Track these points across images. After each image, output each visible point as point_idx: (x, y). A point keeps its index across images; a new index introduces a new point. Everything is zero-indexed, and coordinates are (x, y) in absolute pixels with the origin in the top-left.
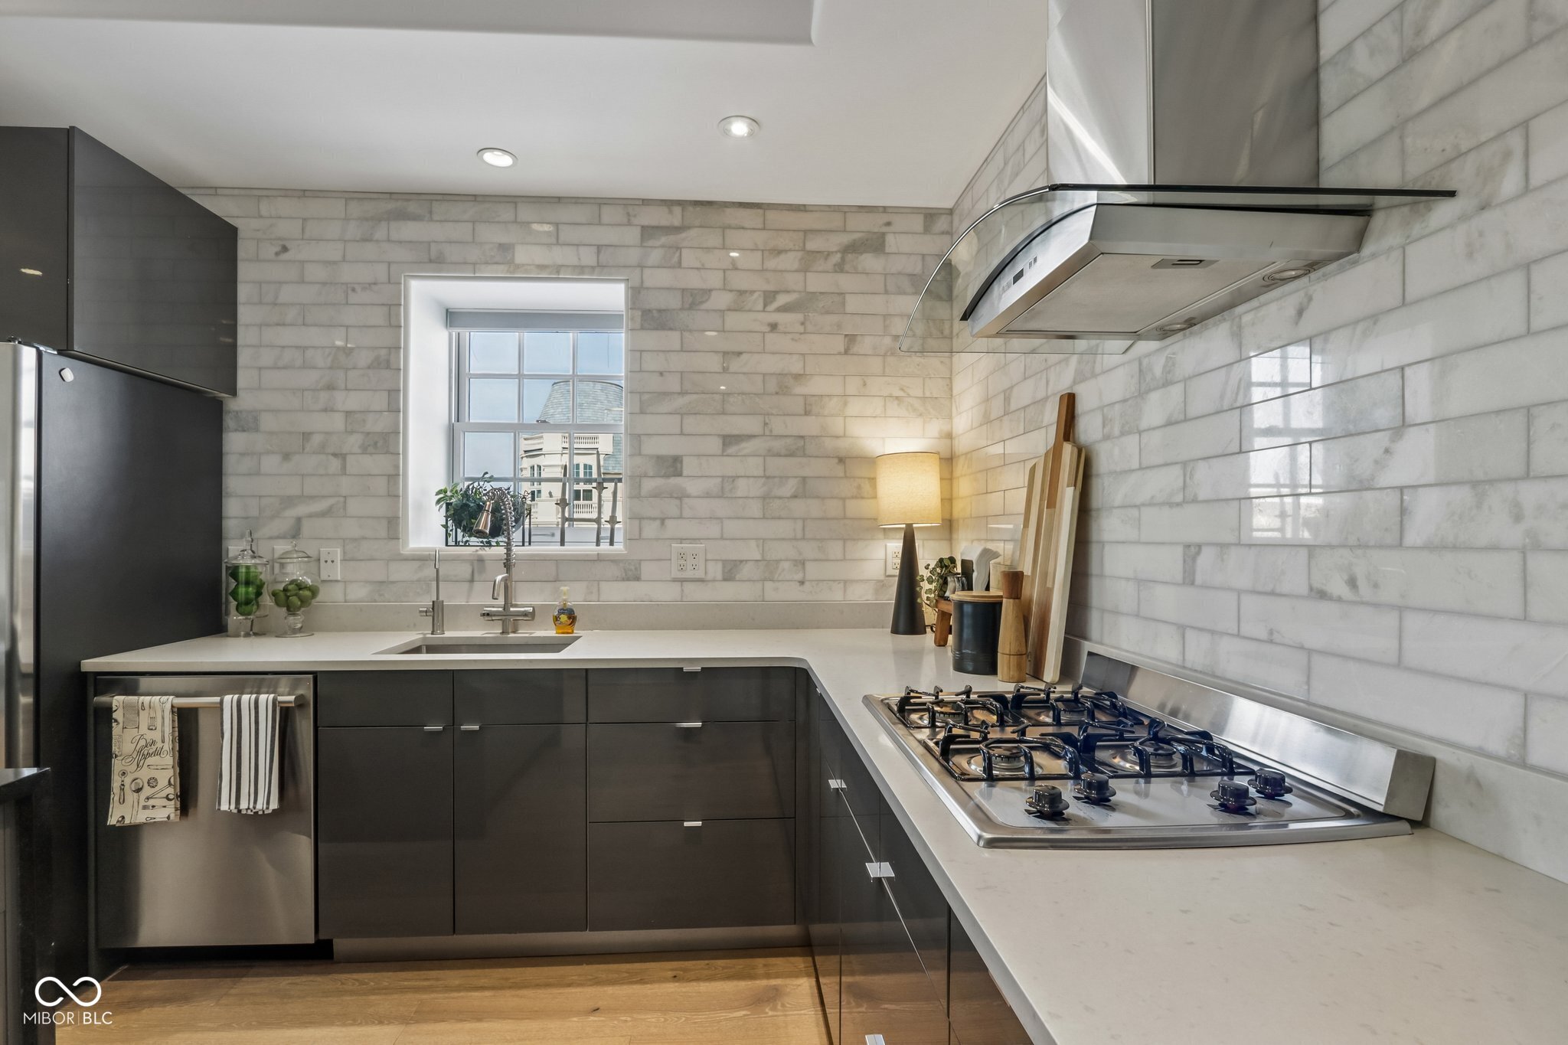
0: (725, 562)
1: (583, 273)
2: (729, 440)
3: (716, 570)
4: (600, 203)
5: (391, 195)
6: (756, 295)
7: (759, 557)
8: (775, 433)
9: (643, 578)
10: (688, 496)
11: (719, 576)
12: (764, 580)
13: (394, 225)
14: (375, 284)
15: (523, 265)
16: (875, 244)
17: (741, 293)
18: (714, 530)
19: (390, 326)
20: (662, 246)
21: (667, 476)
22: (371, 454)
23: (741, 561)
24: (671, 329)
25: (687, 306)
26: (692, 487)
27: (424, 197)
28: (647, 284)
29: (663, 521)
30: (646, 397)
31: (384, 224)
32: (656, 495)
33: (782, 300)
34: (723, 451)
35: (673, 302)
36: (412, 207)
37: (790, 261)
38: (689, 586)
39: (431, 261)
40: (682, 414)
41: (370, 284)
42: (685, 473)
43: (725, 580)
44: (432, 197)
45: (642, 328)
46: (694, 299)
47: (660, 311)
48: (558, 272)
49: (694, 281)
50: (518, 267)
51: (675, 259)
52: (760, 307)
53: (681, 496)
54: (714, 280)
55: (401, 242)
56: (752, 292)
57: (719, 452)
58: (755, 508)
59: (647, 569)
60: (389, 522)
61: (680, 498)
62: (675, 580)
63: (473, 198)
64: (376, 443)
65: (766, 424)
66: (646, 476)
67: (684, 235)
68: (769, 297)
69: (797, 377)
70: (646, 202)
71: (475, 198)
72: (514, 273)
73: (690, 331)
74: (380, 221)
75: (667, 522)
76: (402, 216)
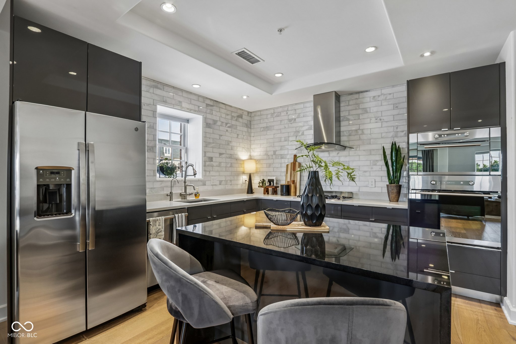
0: (220, 181)
1: (195, 112)
2: (221, 154)
3: (218, 183)
4: (199, 96)
5: (154, 81)
6: (224, 123)
7: (225, 180)
8: (227, 153)
9: (206, 184)
10: (214, 166)
11: (219, 184)
12: (226, 184)
13: (155, 89)
14: (150, 104)
15: (184, 107)
16: (240, 116)
17: (222, 122)
18: (218, 174)
19: (154, 117)
20: (210, 109)
21: (210, 162)
22: (149, 152)
23: (222, 181)
24: (211, 128)
25: (214, 123)
26: (215, 164)
27: (162, 84)
28: (207, 117)
29: (210, 171)
30: (207, 143)
31: (152, 88)
32: (208, 166)
33: (228, 125)
34: (219, 156)
35: (211, 122)
36: (159, 86)
37: (229, 117)
38: (214, 186)
39: (164, 101)
40: (213, 148)
41: (149, 104)
42: (213, 161)
43: (220, 185)
44: (164, 85)
45: (206, 127)
46: (215, 122)
47: (209, 124)
48: (191, 111)
49: (215, 118)
50: (183, 107)
51: (212, 113)
52: (225, 126)
53: (213, 166)
54: (218, 119)
55: (156, 94)
56: (224, 122)
57: (219, 157)
58: (224, 169)
59: (207, 183)
60: (154, 171)
61: (212, 167)
62: (212, 185)
63: (173, 87)
64: (150, 149)
65: (226, 151)
66: (207, 161)
67: (213, 107)
68: (226, 124)
69: (230, 142)
70: (207, 98)
71: (174, 87)
72: (182, 109)
73: (214, 129)
74: (151, 87)
75: (210, 172)
76: (157, 87)
